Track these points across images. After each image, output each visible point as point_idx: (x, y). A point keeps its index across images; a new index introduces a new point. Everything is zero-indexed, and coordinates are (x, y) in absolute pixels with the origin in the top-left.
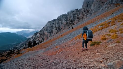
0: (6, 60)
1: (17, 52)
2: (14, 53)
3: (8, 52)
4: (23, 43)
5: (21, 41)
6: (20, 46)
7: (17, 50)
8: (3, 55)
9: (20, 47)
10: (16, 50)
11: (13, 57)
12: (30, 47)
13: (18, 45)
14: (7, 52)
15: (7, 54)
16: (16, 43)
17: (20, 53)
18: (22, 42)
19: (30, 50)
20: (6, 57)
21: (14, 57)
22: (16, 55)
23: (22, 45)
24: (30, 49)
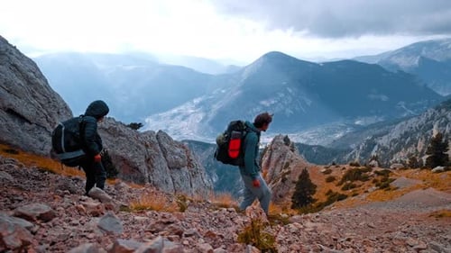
0: (341, 199)
1: (380, 178)
2: (366, 179)
3: (347, 167)
4: (413, 123)
5: (403, 111)
6: (394, 141)
7: (379, 170)
8: (331, 175)
9: (398, 150)
10: (373, 166)
11: (364, 197)
12: (438, 168)
13: (387, 133)
14: (344, 168)
15: (345, 178)
16: (381, 119)
17: (388, 185)
18: (409, 118)
19: (434, 185)
20: (343, 189)
21: (368, 194)
22: (374, 188)
23: (406, 135)
24: (435, 175)
